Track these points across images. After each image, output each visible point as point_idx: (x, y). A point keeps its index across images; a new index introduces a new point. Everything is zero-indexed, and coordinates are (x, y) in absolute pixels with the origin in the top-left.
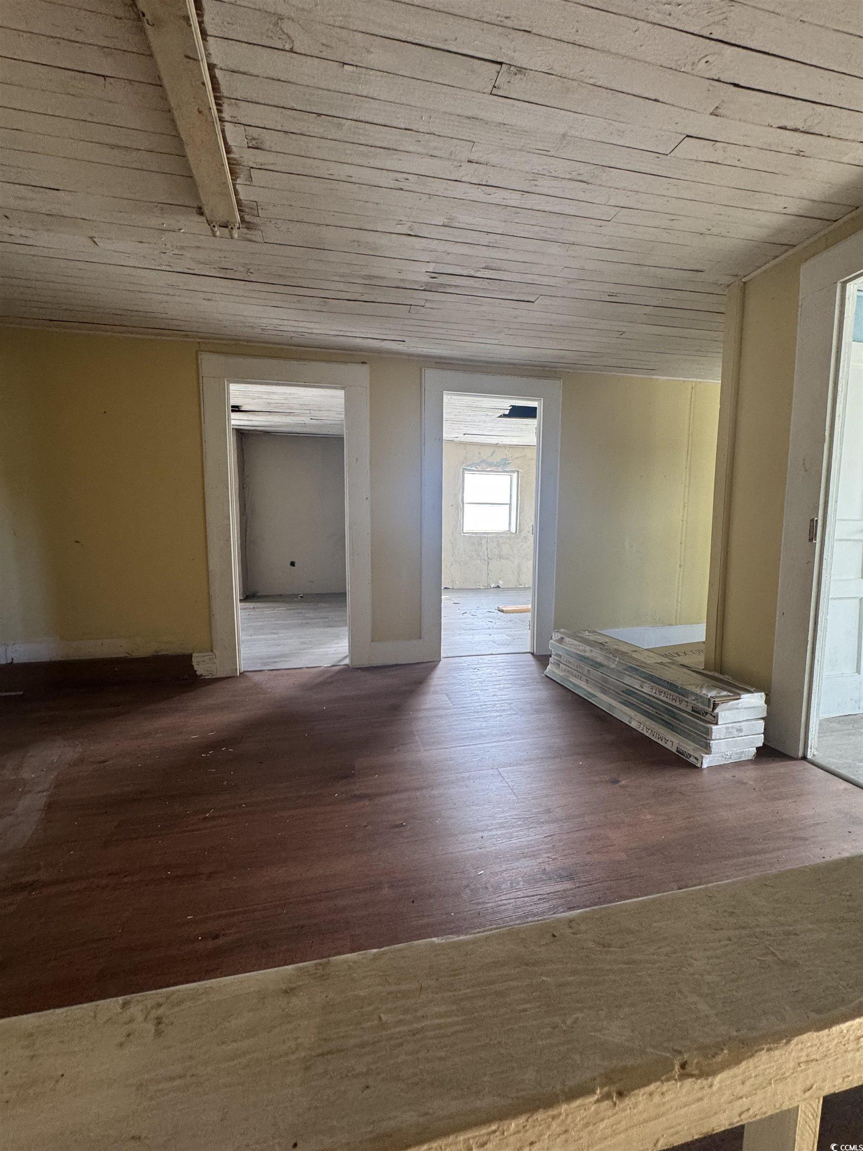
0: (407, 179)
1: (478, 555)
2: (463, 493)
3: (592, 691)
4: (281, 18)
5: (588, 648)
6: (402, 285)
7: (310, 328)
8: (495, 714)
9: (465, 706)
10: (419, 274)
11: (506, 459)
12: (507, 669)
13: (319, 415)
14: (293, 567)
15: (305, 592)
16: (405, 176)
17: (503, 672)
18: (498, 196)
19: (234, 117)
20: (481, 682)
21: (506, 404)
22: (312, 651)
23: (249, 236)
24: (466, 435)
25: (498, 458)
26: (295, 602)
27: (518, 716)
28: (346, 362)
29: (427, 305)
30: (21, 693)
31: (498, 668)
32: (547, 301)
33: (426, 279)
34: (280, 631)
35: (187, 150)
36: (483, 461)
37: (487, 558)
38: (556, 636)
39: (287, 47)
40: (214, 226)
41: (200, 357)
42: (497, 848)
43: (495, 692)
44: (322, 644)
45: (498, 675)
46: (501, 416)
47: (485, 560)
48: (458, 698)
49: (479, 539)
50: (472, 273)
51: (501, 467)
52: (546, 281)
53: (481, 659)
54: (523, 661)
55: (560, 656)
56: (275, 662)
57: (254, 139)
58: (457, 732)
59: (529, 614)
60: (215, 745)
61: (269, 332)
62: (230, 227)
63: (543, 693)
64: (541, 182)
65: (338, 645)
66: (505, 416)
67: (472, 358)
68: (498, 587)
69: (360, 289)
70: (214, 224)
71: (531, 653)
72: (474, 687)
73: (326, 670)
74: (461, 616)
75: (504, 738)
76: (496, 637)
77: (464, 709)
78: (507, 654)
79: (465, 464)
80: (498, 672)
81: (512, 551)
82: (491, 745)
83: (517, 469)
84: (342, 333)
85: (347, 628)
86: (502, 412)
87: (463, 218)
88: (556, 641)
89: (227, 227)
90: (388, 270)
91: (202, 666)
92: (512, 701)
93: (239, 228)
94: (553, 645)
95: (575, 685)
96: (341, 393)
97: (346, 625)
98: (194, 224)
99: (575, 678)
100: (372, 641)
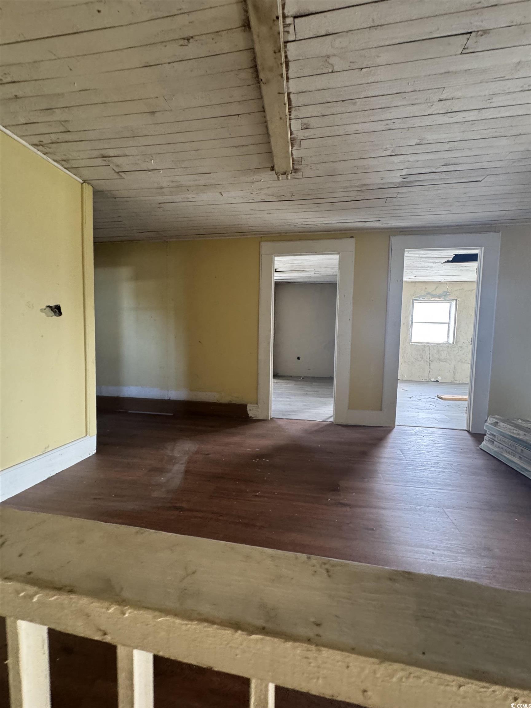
0: (394, 123)
1: (422, 358)
2: (412, 315)
3: (525, 467)
4: (328, 57)
5: (522, 432)
6: (382, 187)
7: (322, 221)
8: (439, 470)
9: (414, 460)
10: (396, 178)
11: (447, 292)
12: (447, 439)
13: (319, 271)
14: (298, 360)
15: (305, 375)
16: (393, 121)
17: (444, 441)
18: (459, 117)
19: (296, 116)
20: (427, 446)
21: (450, 253)
22: (310, 410)
23: (295, 177)
24: (416, 277)
25: (440, 291)
26: (300, 381)
27: (457, 474)
28: (341, 238)
29: (398, 196)
30: (172, 414)
31: (440, 438)
32: (492, 179)
33: (401, 180)
34: (291, 397)
35: (271, 140)
36: (429, 294)
37: (428, 361)
38: (491, 420)
39: (330, 71)
40: (279, 175)
41: (261, 244)
42: (445, 564)
43: (438, 454)
44: (316, 407)
45: (439, 443)
46: (445, 262)
47: (427, 362)
48: (408, 454)
49: (423, 347)
50: (434, 170)
51: (443, 297)
52: (493, 165)
53: (426, 430)
54: (460, 436)
55: (494, 436)
56: (290, 415)
57: (305, 124)
58: (410, 477)
59: (467, 403)
60: (260, 456)
61: (299, 226)
62: (287, 174)
63: (480, 461)
64: (495, 99)
65: (325, 409)
66: (449, 262)
67: (427, 225)
68: (437, 381)
69: (355, 194)
70: (279, 174)
71: (467, 431)
72: (421, 448)
73: (318, 424)
74: (409, 399)
75: (447, 488)
76: (437, 416)
77: (415, 462)
78: (447, 429)
79: (414, 296)
80: (439, 440)
81: (450, 356)
82: (436, 490)
83: (456, 298)
84: (340, 221)
85: (333, 399)
86: (447, 259)
87: (430, 137)
88: (492, 424)
89: (285, 174)
90: (374, 180)
91: (252, 412)
92: (452, 463)
93: (291, 173)
94: (488, 426)
95: (508, 459)
96: (337, 257)
97: (332, 397)
98: (268, 176)
99: (508, 454)
100: (349, 409)
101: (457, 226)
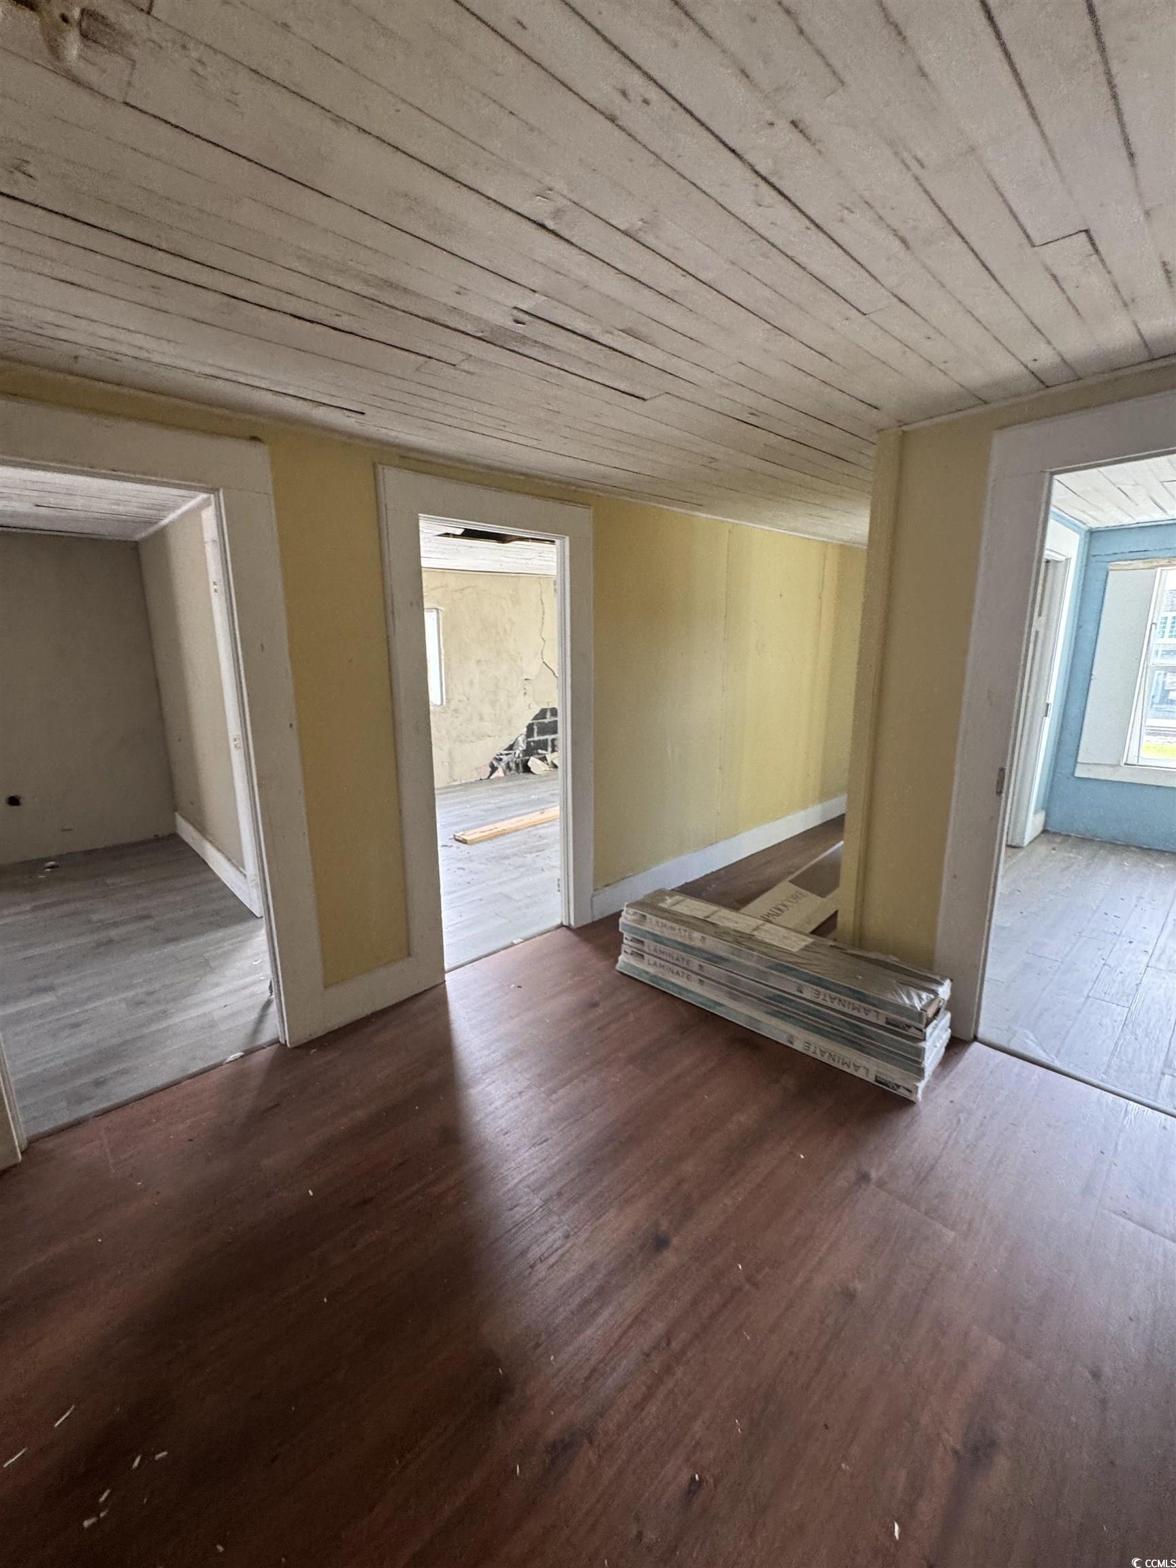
10: (497, 307)
14: (18, 810)
22: (170, 1021)
29: (465, 364)
38: (632, 913)
46: (443, 535)
50: (593, 331)
52: (692, 374)
55: (640, 942)
69: (339, 300)
71: (566, 927)
81: (439, 731)
83: (436, 606)
86: (449, 530)
88: (634, 921)
90: (436, 282)
94: (626, 927)
95: (678, 987)
99: (677, 977)
101: (522, 474)
